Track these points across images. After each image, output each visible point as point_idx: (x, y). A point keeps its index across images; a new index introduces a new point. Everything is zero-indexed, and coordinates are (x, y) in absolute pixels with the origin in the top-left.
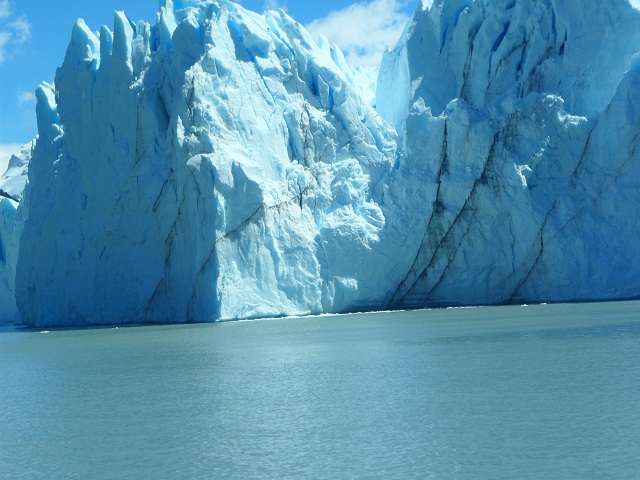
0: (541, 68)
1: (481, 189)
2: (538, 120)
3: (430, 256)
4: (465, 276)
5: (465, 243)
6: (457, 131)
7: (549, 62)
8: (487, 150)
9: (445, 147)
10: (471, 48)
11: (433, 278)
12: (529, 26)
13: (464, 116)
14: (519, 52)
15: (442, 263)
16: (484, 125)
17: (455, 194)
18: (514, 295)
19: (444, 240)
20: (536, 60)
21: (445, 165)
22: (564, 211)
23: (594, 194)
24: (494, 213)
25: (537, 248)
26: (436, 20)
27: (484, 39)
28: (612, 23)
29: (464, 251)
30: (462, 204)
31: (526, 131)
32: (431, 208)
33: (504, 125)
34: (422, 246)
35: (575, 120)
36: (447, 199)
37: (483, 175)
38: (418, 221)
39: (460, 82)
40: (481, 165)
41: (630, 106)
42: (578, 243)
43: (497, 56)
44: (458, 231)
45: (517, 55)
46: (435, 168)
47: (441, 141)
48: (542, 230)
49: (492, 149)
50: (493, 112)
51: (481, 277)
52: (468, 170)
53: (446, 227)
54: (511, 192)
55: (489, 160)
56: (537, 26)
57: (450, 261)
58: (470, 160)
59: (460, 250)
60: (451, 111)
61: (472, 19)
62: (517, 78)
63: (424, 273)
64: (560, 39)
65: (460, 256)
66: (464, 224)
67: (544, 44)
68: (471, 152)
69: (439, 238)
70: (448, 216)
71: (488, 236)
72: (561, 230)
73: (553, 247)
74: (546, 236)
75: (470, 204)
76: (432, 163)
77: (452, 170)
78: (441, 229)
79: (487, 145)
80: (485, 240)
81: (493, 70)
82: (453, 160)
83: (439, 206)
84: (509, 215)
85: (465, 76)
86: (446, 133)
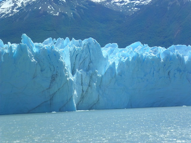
0: (90, 65)
1: (89, 87)
2: (96, 75)
4: (84, 104)
6: (84, 76)
10: (76, 59)
11: (80, 105)
15: (81, 102)
16: (88, 76)
17: (85, 88)
20: (89, 63)
21: (82, 82)
23: (104, 90)
24: (91, 92)
28: (100, 58)
30: (86, 90)
31: (94, 77)
32: (82, 91)
34: (80, 98)
37: (89, 85)
40: (88, 83)
43: (81, 61)
44: (85, 96)
47: (81, 78)
49: (90, 80)
51: (86, 105)
52: (86, 84)
55: (90, 82)
61: (77, 53)
65: (84, 100)
66: (86, 94)
68: (86, 81)
69: (82, 97)
71: (89, 97)
73: (101, 100)
74: (99, 97)
76: (80, 82)
78: (83, 95)
81: (80, 64)
86: (82, 76)
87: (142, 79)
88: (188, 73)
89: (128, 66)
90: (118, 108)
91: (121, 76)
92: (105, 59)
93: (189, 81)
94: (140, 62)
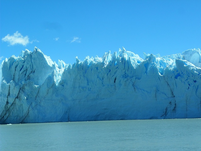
0: (30, 75)
1: (17, 99)
2: (29, 86)
3: (5, 113)
4: (12, 117)
5: (13, 110)
6: (12, 87)
7: (31, 74)
8: (18, 91)
9: (9, 90)
10: (16, 70)
11: (5, 118)
12: (28, 66)
13: (14, 84)
14: (25, 71)
15: (7, 115)
16: (18, 86)
17: (11, 100)
18: (22, 121)
19: (8, 110)
20: (29, 73)
21: (9, 94)
22: (33, 104)
23: (40, 101)
24: (19, 104)
25: (28, 112)
26: (8, 64)
27: (18, 68)
28: (44, 67)
29: (12, 112)
30: (12, 102)
31: (27, 88)
32: (6, 103)
33: (22, 86)
34: (3, 111)
35: (36, 86)
36: (9, 101)
37: (17, 96)
38: (3, 106)
39: (13, 77)
40: (17, 94)
41: (47, 84)
42: (36, 111)
43: (21, 72)
44: (11, 108)
45: (25, 72)
46: (7, 95)
47: (8, 89)
48: (29, 108)
49: (19, 91)
50: (20, 84)
51: (15, 118)
52: (14, 95)
53: (9, 107)
54: (23, 100)
55: (19, 93)
56: (29, 67)
57: (9, 114)
58: (14, 93)
59: (11, 112)
60: (11, 83)
61: (16, 64)
62: (25, 77)
63: (3, 117)
64: (34, 70)
65: (11, 113)
66: (13, 106)
67: (31, 70)
68: (15, 92)
69: (7, 109)
70: (9, 105)
71: (18, 109)
72: (33, 108)
73: (31, 112)
74: (30, 109)
75: (14, 102)
76: (6, 94)
77: (10, 95)
78: (8, 107)
79: (19, 90)
80: (17, 110)
81: (20, 75)
82: (11, 93)
83: (7, 103)
84: (22, 105)
85: (14, 76)
86: (10, 87)
87: (83, 88)
88: (136, 79)
89: (70, 74)
90: (49, 121)
91: (63, 86)
92: (52, 68)
93: (135, 88)
94: (81, 69)
